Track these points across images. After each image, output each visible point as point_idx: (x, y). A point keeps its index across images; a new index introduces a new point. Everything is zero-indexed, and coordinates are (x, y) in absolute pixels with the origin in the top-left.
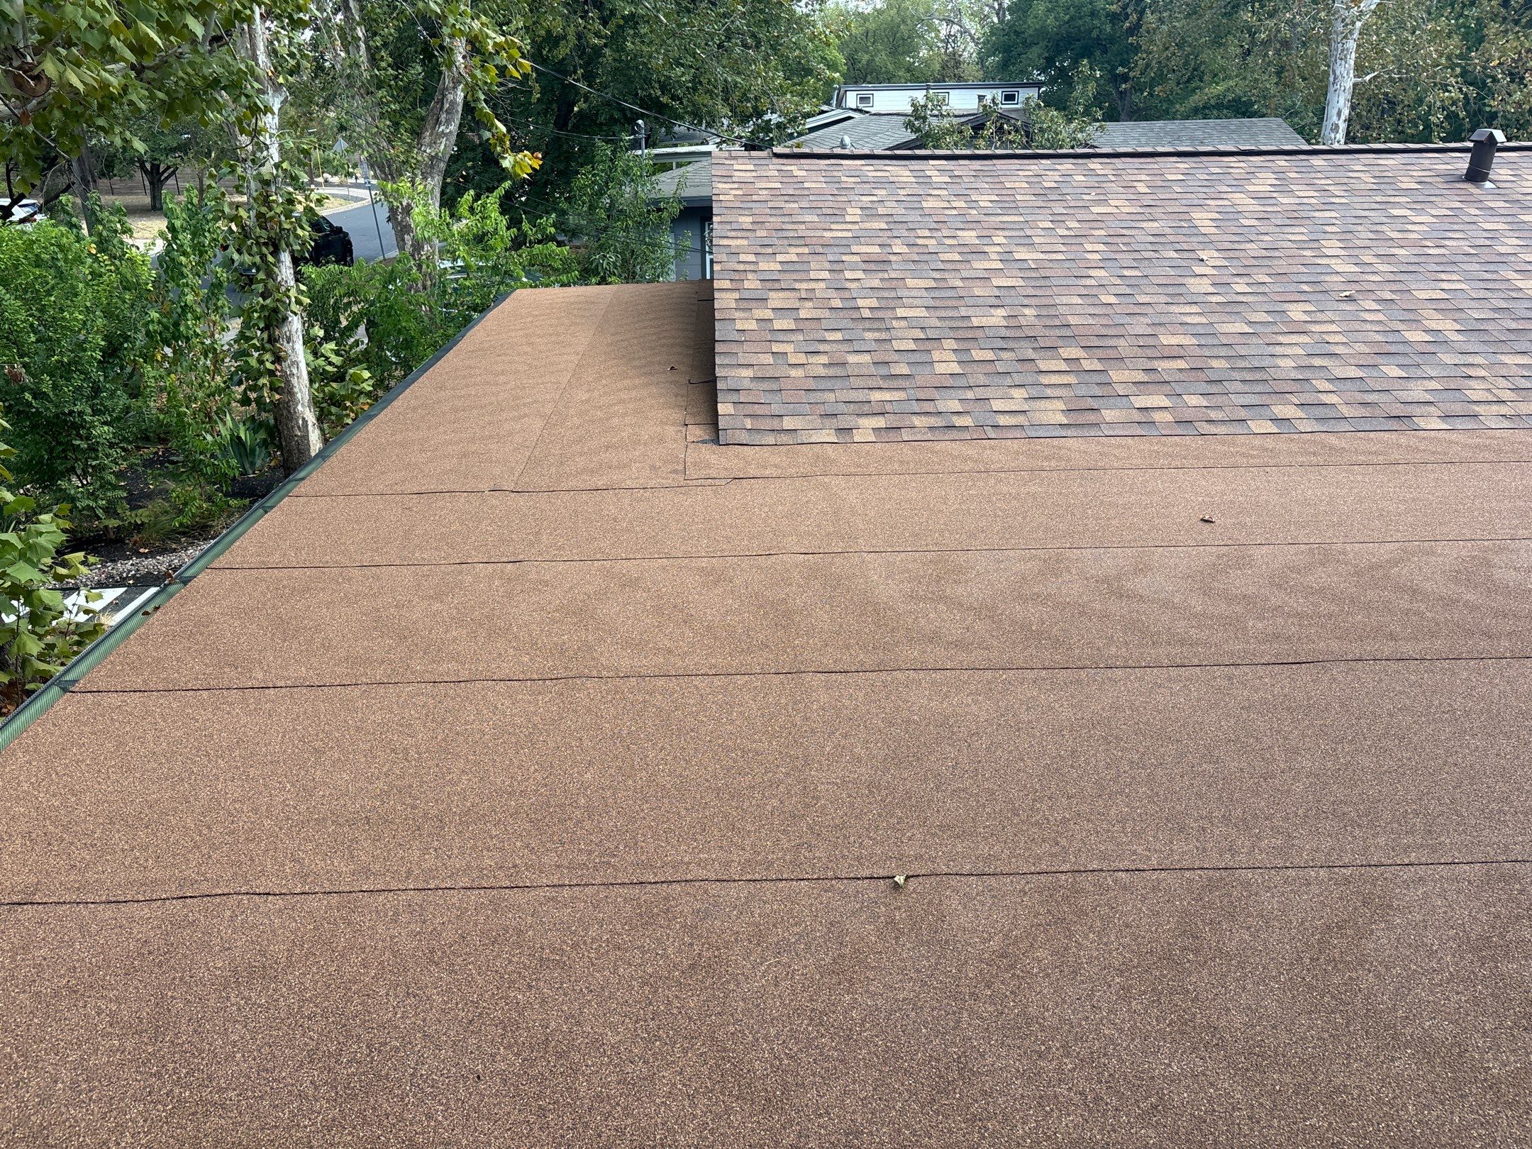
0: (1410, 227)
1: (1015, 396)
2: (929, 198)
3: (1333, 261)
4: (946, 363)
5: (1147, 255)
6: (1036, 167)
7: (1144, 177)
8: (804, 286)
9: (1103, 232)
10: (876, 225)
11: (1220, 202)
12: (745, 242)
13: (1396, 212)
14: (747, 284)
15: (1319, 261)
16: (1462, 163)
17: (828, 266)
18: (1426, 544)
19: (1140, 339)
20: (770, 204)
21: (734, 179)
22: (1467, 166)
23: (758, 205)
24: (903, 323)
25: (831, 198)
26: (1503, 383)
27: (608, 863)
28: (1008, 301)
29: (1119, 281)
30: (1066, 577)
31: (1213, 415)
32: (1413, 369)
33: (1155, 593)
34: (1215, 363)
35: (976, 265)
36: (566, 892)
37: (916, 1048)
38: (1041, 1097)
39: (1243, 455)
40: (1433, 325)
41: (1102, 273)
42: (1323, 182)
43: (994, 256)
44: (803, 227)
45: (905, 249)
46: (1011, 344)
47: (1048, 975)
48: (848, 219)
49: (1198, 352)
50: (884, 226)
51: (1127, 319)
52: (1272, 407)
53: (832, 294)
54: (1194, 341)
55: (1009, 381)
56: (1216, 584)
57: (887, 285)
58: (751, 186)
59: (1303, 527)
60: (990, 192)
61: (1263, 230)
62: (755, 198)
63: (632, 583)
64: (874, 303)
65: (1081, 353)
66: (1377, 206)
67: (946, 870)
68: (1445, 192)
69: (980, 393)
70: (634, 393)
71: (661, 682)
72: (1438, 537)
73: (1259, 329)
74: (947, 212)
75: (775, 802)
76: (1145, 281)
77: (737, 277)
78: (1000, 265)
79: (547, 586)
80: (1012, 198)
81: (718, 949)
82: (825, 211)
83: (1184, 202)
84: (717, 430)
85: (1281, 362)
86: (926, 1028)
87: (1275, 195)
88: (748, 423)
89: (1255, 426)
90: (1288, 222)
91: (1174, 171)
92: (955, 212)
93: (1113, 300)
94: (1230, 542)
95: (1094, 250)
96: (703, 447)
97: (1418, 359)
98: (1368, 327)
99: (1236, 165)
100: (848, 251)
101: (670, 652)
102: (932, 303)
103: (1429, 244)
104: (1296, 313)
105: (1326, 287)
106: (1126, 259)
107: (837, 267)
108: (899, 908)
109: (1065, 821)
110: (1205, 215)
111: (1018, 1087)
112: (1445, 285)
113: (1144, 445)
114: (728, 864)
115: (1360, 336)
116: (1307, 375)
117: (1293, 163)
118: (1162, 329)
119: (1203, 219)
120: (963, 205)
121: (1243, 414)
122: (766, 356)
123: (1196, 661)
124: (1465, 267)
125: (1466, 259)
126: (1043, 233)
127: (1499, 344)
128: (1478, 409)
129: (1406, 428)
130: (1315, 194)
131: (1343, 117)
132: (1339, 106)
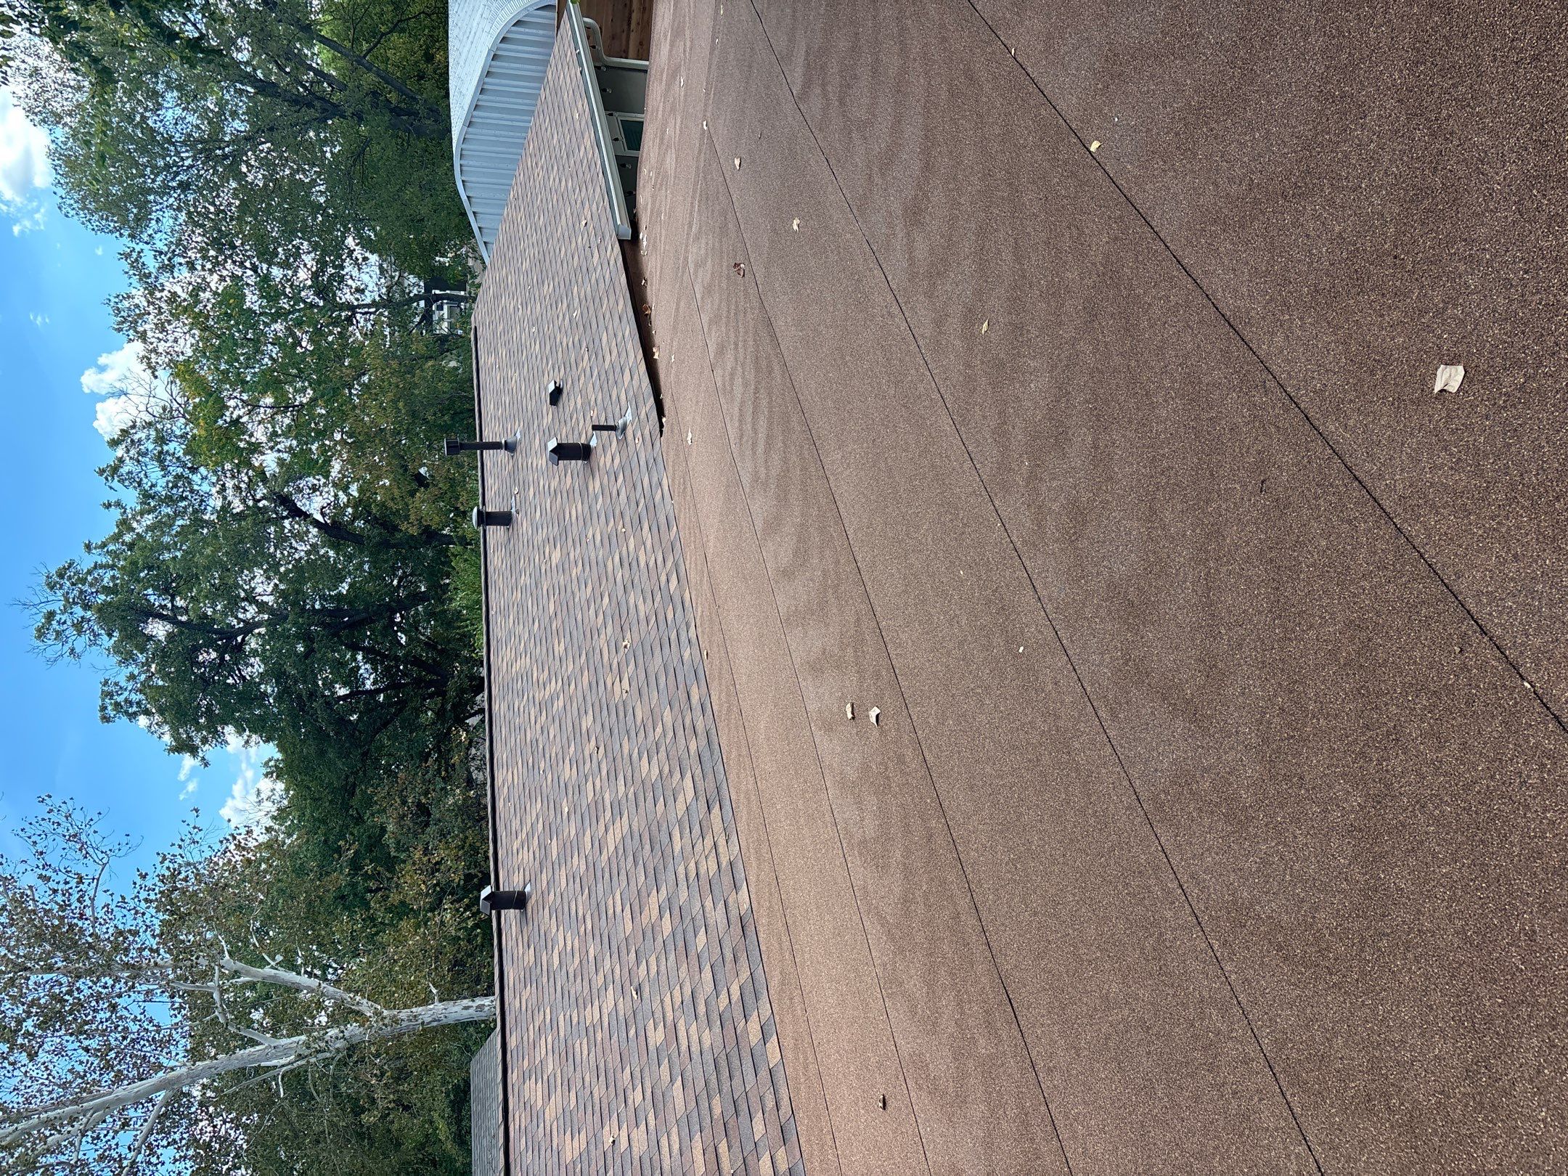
0: (569, 948)
3: (605, 1011)
11: (555, 1133)
13: (556, 962)
15: (605, 1024)
16: (510, 915)
18: (858, 894)
22: (512, 911)
26: (699, 847)
31: (770, 1104)
32: (697, 923)
33: (979, 1158)
34: (717, 1111)
39: (806, 1068)
40: (655, 913)
42: (531, 1033)
49: (707, 1131)
52: (752, 1044)
54: (697, 1137)
56: (951, 1090)
59: (867, 1005)
61: (579, 1085)
66: (552, 979)
68: (536, 924)
73: (677, 1071)
83: (555, 1171)
85: (707, 1044)
87: (545, 1077)
89: (774, 1058)
90: (571, 1060)
94: (901, 1077)
97: (687, 920)
98: (663, 968)
99: (517, 1123)
103: (583, 929)
104: (657, 1037)
105: (630, 1013)
110: (568, 1147)
112: (619, 909)
115: (673, 974)
116: (715, 1017)
117: (515, 1065)
119: (572, 1149)
121: (763, 1073)
124: (600, 895)
125: (593, 896)
127: (665, 856)
128: (724, 863)
129: (751, 920)
130: (543, 1039)
131: (470, 1004)
132: (459, 1010)
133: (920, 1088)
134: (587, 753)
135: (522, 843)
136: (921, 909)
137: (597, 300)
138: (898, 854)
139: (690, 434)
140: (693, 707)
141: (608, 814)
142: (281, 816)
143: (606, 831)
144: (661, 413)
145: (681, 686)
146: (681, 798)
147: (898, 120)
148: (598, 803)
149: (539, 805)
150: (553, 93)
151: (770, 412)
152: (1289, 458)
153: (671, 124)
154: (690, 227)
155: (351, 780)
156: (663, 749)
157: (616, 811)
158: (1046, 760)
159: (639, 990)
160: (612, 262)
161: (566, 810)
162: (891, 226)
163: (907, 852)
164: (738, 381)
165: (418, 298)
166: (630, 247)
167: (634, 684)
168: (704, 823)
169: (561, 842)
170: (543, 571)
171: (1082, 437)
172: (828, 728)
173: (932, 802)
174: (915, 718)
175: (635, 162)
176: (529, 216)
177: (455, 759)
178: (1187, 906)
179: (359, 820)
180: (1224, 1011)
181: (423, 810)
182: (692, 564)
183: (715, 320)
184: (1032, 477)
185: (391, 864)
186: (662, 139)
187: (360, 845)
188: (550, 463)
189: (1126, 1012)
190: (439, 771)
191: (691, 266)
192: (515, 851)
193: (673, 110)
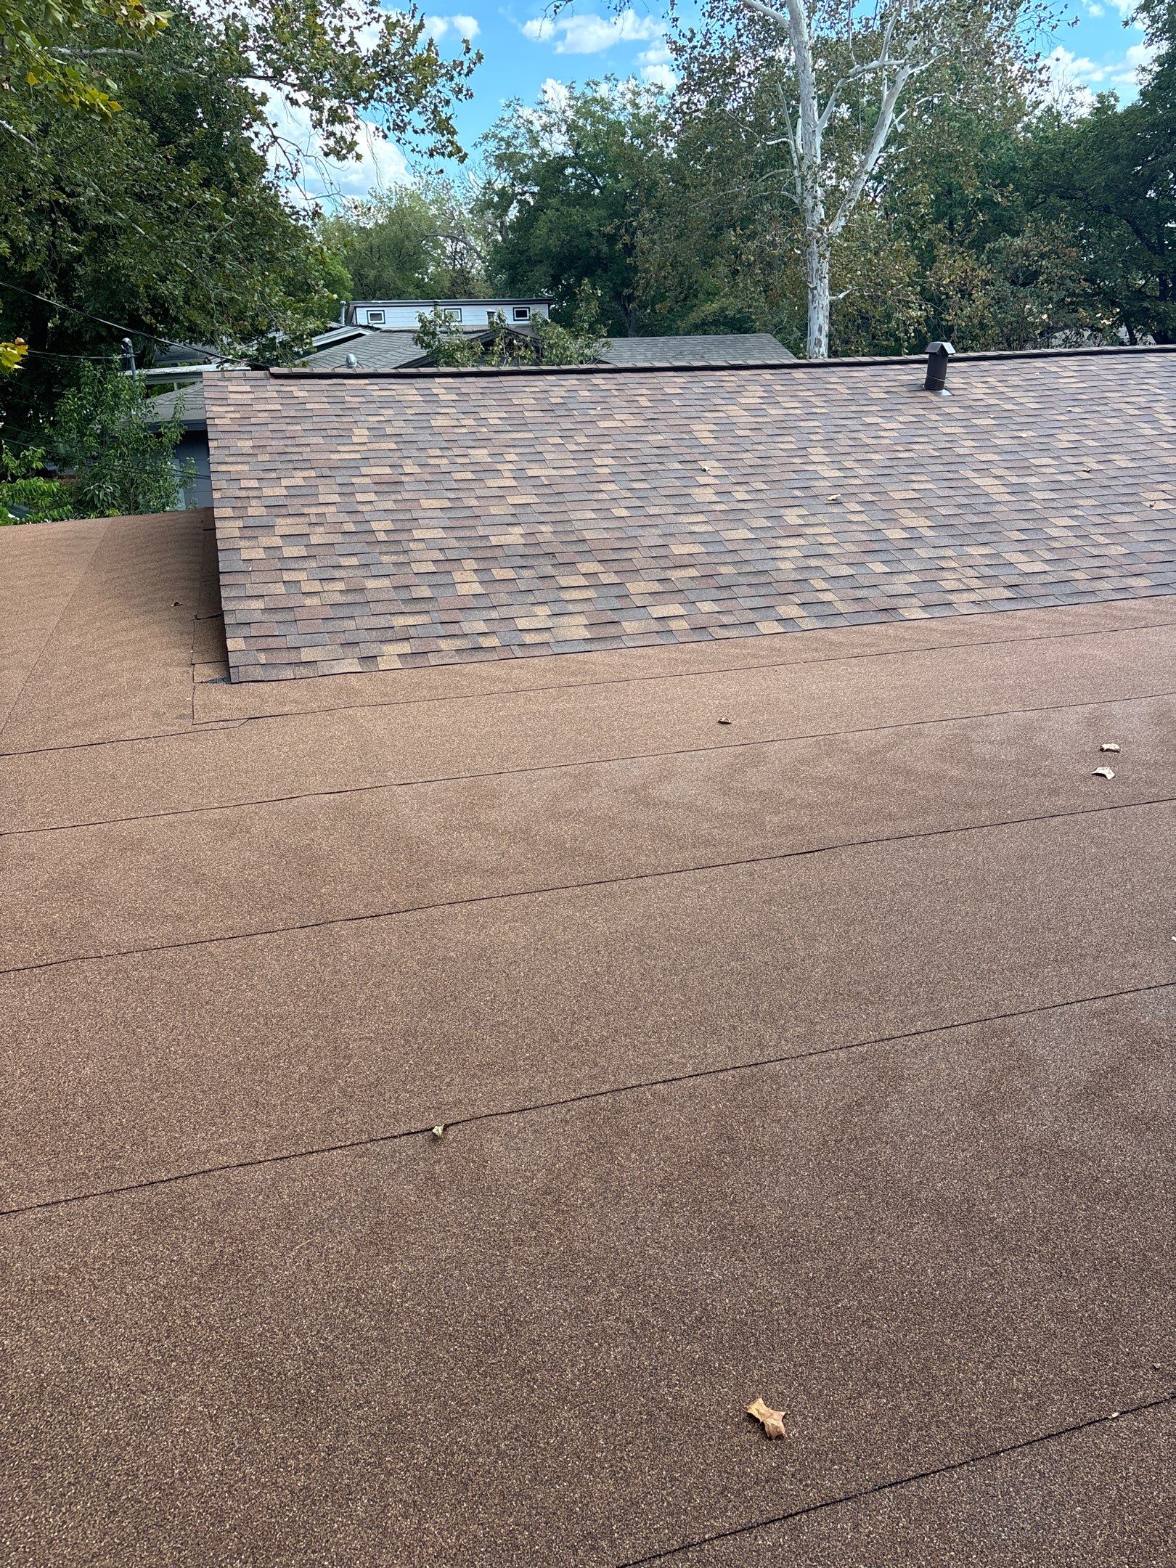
0: (882, 434)
1: (538, 613)
2: (438, 417)
3: (819, 467)
4: (467, 584)
5: (653, 467)
6: (541, 383)
7: (645, 392)
8: (313, 510)
9: (610, 446)
10: (384, 446)
11: (716, 415)
12: (246, 468)
13: (869, 420)
14: (251, 511)
15: (807, 467)
16: (921, 374)
17: (338, 489)
18: (915, 726)
19: (653, 550)
20: (271, 427)
21: (230, 402)
22: (925, 376)
23: (258, 428)
24: (421, 545)
25: (335, 419)
26: (971, 572)
27: (113, 1167)
28: (524, 519)
29: (629, 494)
30: (596, 790)
31: (726, 619)
32: (895, 565)
33: (679, 797)
34: (723, 570)
35: (490, 483)
36: (61, 1210)
37: (461, 1308)
38: (589, 1334)
39: (754, 656)
40: (909, 523)
41: (612, 487)
42: (805, 393)
43: (507, 474)
44: (308, 449)
45: (417, 470)
46: (530, 562)
47: (592, 1205)
48: (355, 440)
49: (707, 559)
50: (393, 446)
51: (640, 532)
52: (777, 608)
53: (343, 517)
54: (703, 549)
55: (531, 599)
56: (734, 783)
57: (400, 506)
58: (249, 408)
59: (810, 720)
60: (498, 409)
61: (756, 439)
62: (253, 421)
63: (134, 846)
64: (390, 526)
65: (600, 568)
66: (853, 415)
67: (485, 1111)
68: (909, 400)
69: (504, 612)
70: (133, 635)
71: (170, 954)
72: (925, 720)
73: (761, 534)
74: (457, 430)
75: (303, 1069)
76: (653, 493)
77: (240, 506)
78: (514, 483)
79: (33, 860)
80: (521, 415)
81: (243, 1242)
82: (330, 433)
83: (684, 415)
84: (228, 668)
85: (781, 565)
86: (470, 1285)
87: (764, 406)
88: (263, 658)
89: (765, 627)
90: (778, 432)
91: (673, 385)
92: (464, 430)
93: (624, 513)
94: (745, 741)
95: (604, 464)
96: (213, 687)
97: (898, 555)
98: (854, 527)
99: (727, 379)
100: (358, 473)
101: (179, 918)
102: (448, 523)
103: (900, 448)
104: (792, 517)
105: (815, 491)
106: (634, 472)
107: (347, 490)
108: (439, 1161)
109: (603, 1040)
110: (703, 427)
111: (566, 1329)
112: (916, 486)
113: (663, 654)
114: (252, 1145)
115: (848, 537)
116: (805, 575)
117: (778, 377)
118: (672, 540)
119: (702, 430)
120: (473, 423)
121: (751, 616)
122: (278, 585)
123: (720, 861)
124: (931, 468)
125: (931, 461)
126: (553, 449)
127: (964, 538)
128: (952, 597)
129: (893, 619)
130: (799, 405)
131: (824, 333)
132: (819, 322)
133: (736, 757)
134: (1084, 459)
135: (994, 387)
136: (899, 785)
138: (954, 772)
140: (1123, 579)
141: (1015, 480)
142: (1052, 115)
143: (997, 477)
145: (1150, 568)
146: (1023, 557)
148: (1026, 469)
149: (1032, 406)
155: (1080, 194)
156: (1080, 542)
157: (1017, 489)
158: (1049, 937)
159: (836, 502)
161: (1024, 435)
163: (957, 782)
167: (1160, 515)
168: (994, 580)
169: (990, 428)
172: (1092, 722)
173: (1008, 815)
174: (1100, 814)
177: (1082, 313)
178: (899, 1033)
179: (1030, 206)
181: (1030, 278)
185: (978, 245)
187: (1004, 209)
189: (802, 953)
190: (1073, 294)
192: (985, 379)
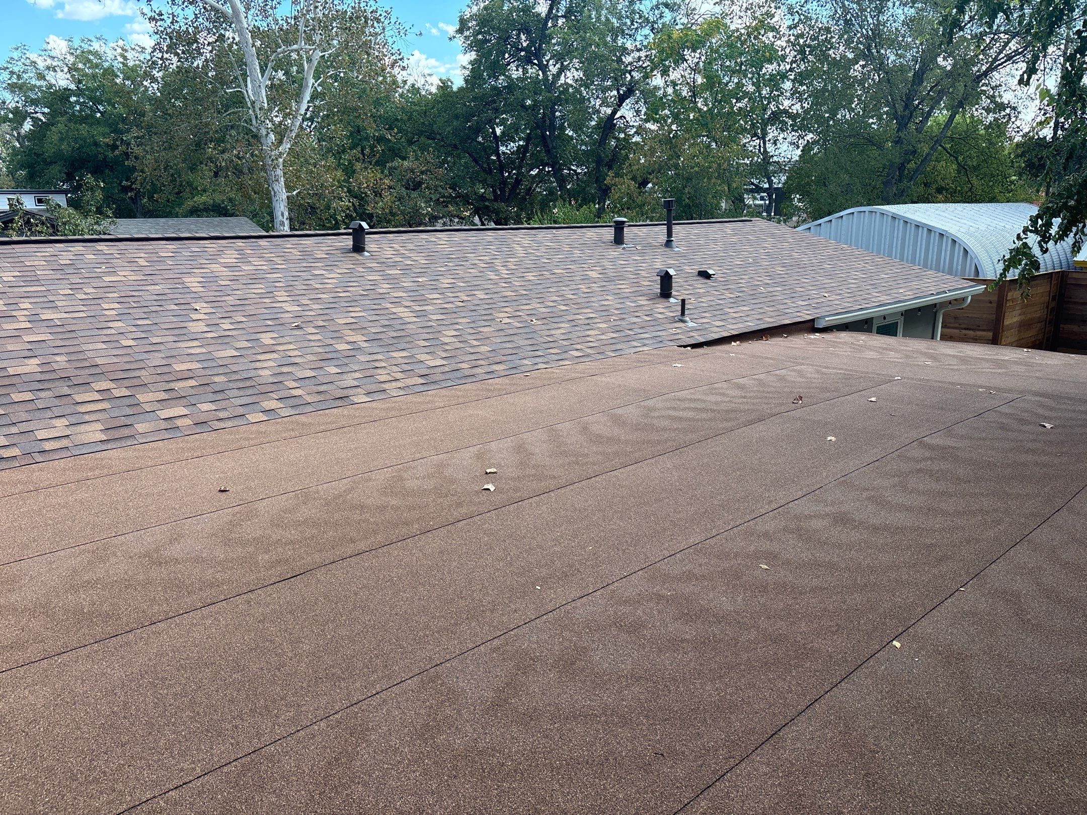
0: (326, 281)
1: (57, 425)
3: (283, 305)
5: (154, 309)
6: (51, 250)
7: (143, 255)
9: (116, 295)
11: (202, 271)
13: (317, 272)
15: (274, 305)
16: (349, 242)
18: (365, 475)
19: (158, 369)
22: (352, 243)
26: (395, 369)
29: (134, 329)
31: (222, 415)
32: (344, 367)
34: (216, 379)
39: (246, 439)
40: (351, 339)
41: (119, 324)
42: (269, 255)
43: (22, 319)
46: (46, 386)
49: (203, 372)
51: (146, 356)
52: (261, 403)
54: (199, 365)
55: (49, 414)
56: (233, 535)
59: (290, 481)
60: (12, 269)
61: (234, 287)
65: (111, 385)
66: (305, 269)
68: (342, 259)
69: (24, 427)
72: (372, 469)
73: (243, 352)
76: (155, 327)
78: (29, 325)
80: (33, 273)
83: (176, 271)
85: (261, 372)
87: (239, 264)
89: (252, 418)
90: (251, 281)
91: (166, 250)
93: (131, 343)
94: (241, 502)
95: (110, 308)
97: (346, 361)
98: (313, 344)
99: (209, 246)
103: (339, 290)
104: (266, 339)
105: (282, 321)
106: (138, 313)
110: (193, 279)
112: (353, 315)
113: (172, 445)
115: (309, 350)
116: (280, 379)
117: (247, 244)
118: (173, 360)
119: (193, 282)
124: (362, 302)
125: (362, 298)
126: (64, 298)
127: (389, 347)
128: (385, 386)
129: (346, 404)
130: (265, 263)
131: (285, 217)
132: (282, 210)
133: (234, 515)
134: (459, 294)
135: (398, 250)
136: (357, 517)
137: (772, 304)
138: (394, 502)
139: (680, 365)
140: (491, 366)
141: (418, 308)
142: (415, 90)
143: (406, 307)
144: (694, 346)
145: (504, 358)
146: (428, 357)
147: (908, 509)
148: (424, 301)
149: (423, 262)
150: (917, 275)
151: (698, 420)
152: (680, 773)
153: (897, 355)
154: (825, 367)
155: (438, 137)
156: (462, 345)
157: (419, 314)
158: (462, 603)
159: (298, 327)
160: (798, 314)
161: (420, 280)
162: (833, 504)
163: (396, 508)
164: (719, 398)
165: (770, 182)
166: (809, 327)
167: (506, 326)
168: (412, 373)
169: (398, 276)
170: (583, 266)
171: (689, 632)
172: (479, 456)
173: (431, 525)
174: (488, 515)
175: (869, 330)
176: (831, 258)
177: (451, 208)
178: (364, 697)
179: (410, 142)
180: (293, 720)
181: (417, 186)
182: (588, 366)
183: (761, 383)
184: (660, 597)
185: (381, 163)
186: (886, 349)
187: (394, 143)
188: (658, 270)
189: (290, 655)
190: (443, 197)
191: (798, 368)
192: (392, 245)
193: (907, 357)
